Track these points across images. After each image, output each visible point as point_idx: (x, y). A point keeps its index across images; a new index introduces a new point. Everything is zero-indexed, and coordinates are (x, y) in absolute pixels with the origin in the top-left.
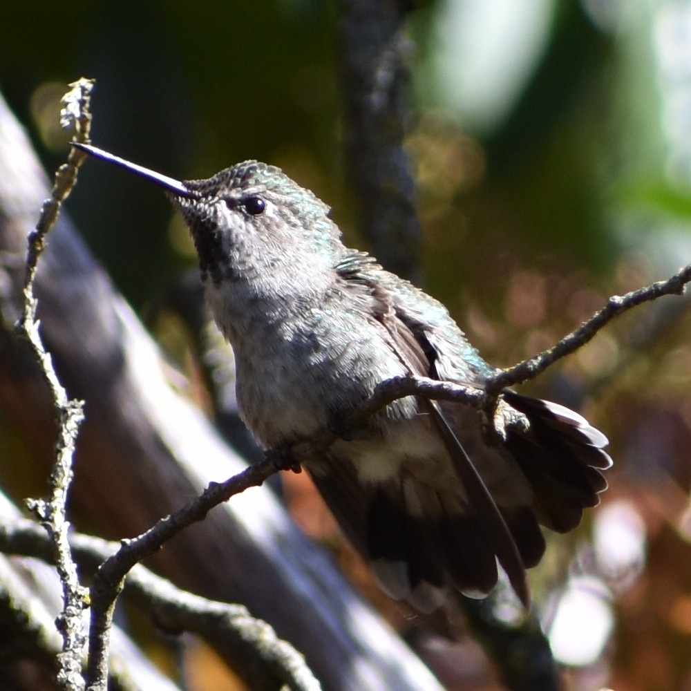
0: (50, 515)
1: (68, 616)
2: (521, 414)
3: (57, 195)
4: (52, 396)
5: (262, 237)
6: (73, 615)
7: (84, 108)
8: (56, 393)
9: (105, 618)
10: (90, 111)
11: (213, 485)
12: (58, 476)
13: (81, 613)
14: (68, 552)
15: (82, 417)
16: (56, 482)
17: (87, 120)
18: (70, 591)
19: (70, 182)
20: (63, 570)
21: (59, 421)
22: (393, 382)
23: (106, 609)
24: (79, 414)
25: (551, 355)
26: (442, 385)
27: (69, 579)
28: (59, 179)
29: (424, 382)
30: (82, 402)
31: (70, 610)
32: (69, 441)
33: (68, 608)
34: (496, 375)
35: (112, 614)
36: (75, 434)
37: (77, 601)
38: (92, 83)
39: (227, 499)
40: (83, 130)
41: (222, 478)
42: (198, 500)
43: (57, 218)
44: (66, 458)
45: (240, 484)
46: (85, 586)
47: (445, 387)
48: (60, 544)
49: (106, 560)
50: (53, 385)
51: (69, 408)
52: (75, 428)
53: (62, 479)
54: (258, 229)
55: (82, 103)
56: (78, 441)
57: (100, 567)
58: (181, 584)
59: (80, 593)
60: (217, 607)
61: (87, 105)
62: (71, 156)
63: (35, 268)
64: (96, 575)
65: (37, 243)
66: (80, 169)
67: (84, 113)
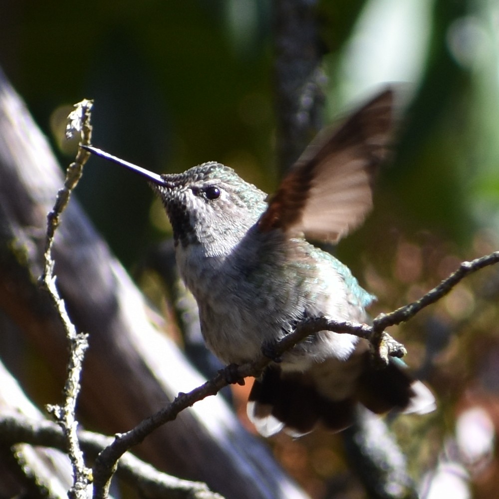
0: (64, 417)
1: (77, 489)
2: (401, 345)
3: (68, 185)
4: (65, 331)
5: (218, 215)
6: (80, 489)
7: (86, 122)
8: (68, 328)
9: (104, 491)
10: (91, 123)
11: (181, 394)
12: (69, 388)
13: (86, 487)
14: (77, 444)
15: (87, 346)
16: (68, 392)
17: (89, 131)
18: (78, 471)
19: (78, 175)
20: (73, 456)
21: (70, 348)
23: (104, 484)
24: (85, 344)
25: (419, 304)
26: (345, 323)
27: (77, 462)
28: (69, 173)
29: (332, 321)
30: (87, 335)
31: (78, 485)
32: (77, 363)
33: (77, 483)
34: (381, 318)
35: (109, 487)
36: (82, 358)
37: (83, 479)
38: (92, 103)
39: (191, 405)
40: (86, 138)
41: (187, 390)
42: (170, 406)
43: (68, 202)
44: (75, 375)
45: (200, 394)
46: (89, 468)
47: (347, 324)
48: (71, 438)
49: (105, 449)
50: (66, 323)
51: (77, 339)
52: (82, 354)
53: (73, 390)
54: (214, 209)
55: (84, 119)
56: (84, 363)
57: (100, 454)
58: (160, 468)
59: (85, 472)
60: (185, 484)
61: (89, 119)
62: (77, 157)
63: (53, 238)
64: (97, 460)
65: (54, 220)
66: (84, 166)
67: (86, 125)
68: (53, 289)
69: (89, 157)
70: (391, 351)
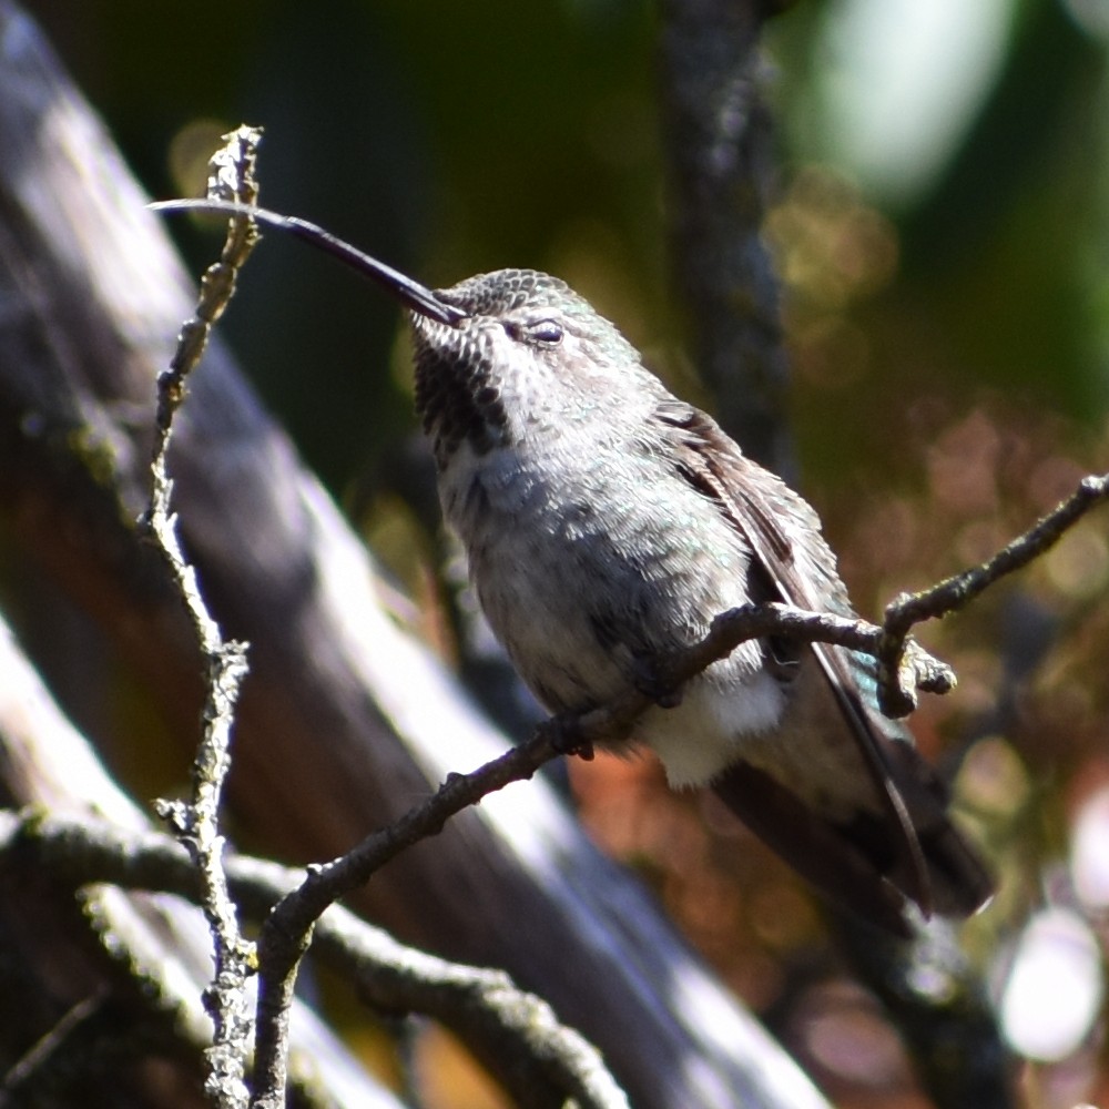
0: (193, 826)
1: (223, 988)
2: (943, 665)
3: (204, 313)
4: (196, 636)
6: (231, 987)
7: (246, 174)
8: (202, 630)
9: (282, 992)
10: (256, 178)
11: (454, 777)
12: (206, 763)
13: (243, 982)
14: (222, 886)
15: (244, 668)
16: (203, 772)
17: (252, 193)
18: (226, 947)
19: (225, 291)
20: (214, 913)
21: (208, 675)
22: (741, 614)
23: (284, 976)
24: (240, 664)
25: (988, 571)
26: (819, 618)
27: (223, 927)
28: (206, 286)
29: (790, 614)
30: (246, 645)
31: (226, 977)
32: (224, 707)
33: (222, 974)
34: (902, 604)
35: (293, 984)
36: (234, 696)
37: (237, 964)
38: (259, 132)
39: (476, 800)
41: (468, 766)
42: (430, 803)
43: (203, 349)
44: (220, 734)
45: (496, 777)
46: (250, 940)
47: (822, 621)
48: (210, 873)
49: (284, 898)
50: (198, 618)
51: (224, 654)
52: (234, 687)
53: (213, 767)
55: (242, 167)
56: (238, 708)
57: (273, 909)
58: (404, 937)
59: (241, 950)
60: (461, 973)
61: (252, 169)
62: (225, 250)
63: (170, 431)
64: (266, 922)
65: (173, 390)
66: (241, 271)
67: (246, 182)
68: (170, 543)
69: (249, 251)
70: (923, 678)
